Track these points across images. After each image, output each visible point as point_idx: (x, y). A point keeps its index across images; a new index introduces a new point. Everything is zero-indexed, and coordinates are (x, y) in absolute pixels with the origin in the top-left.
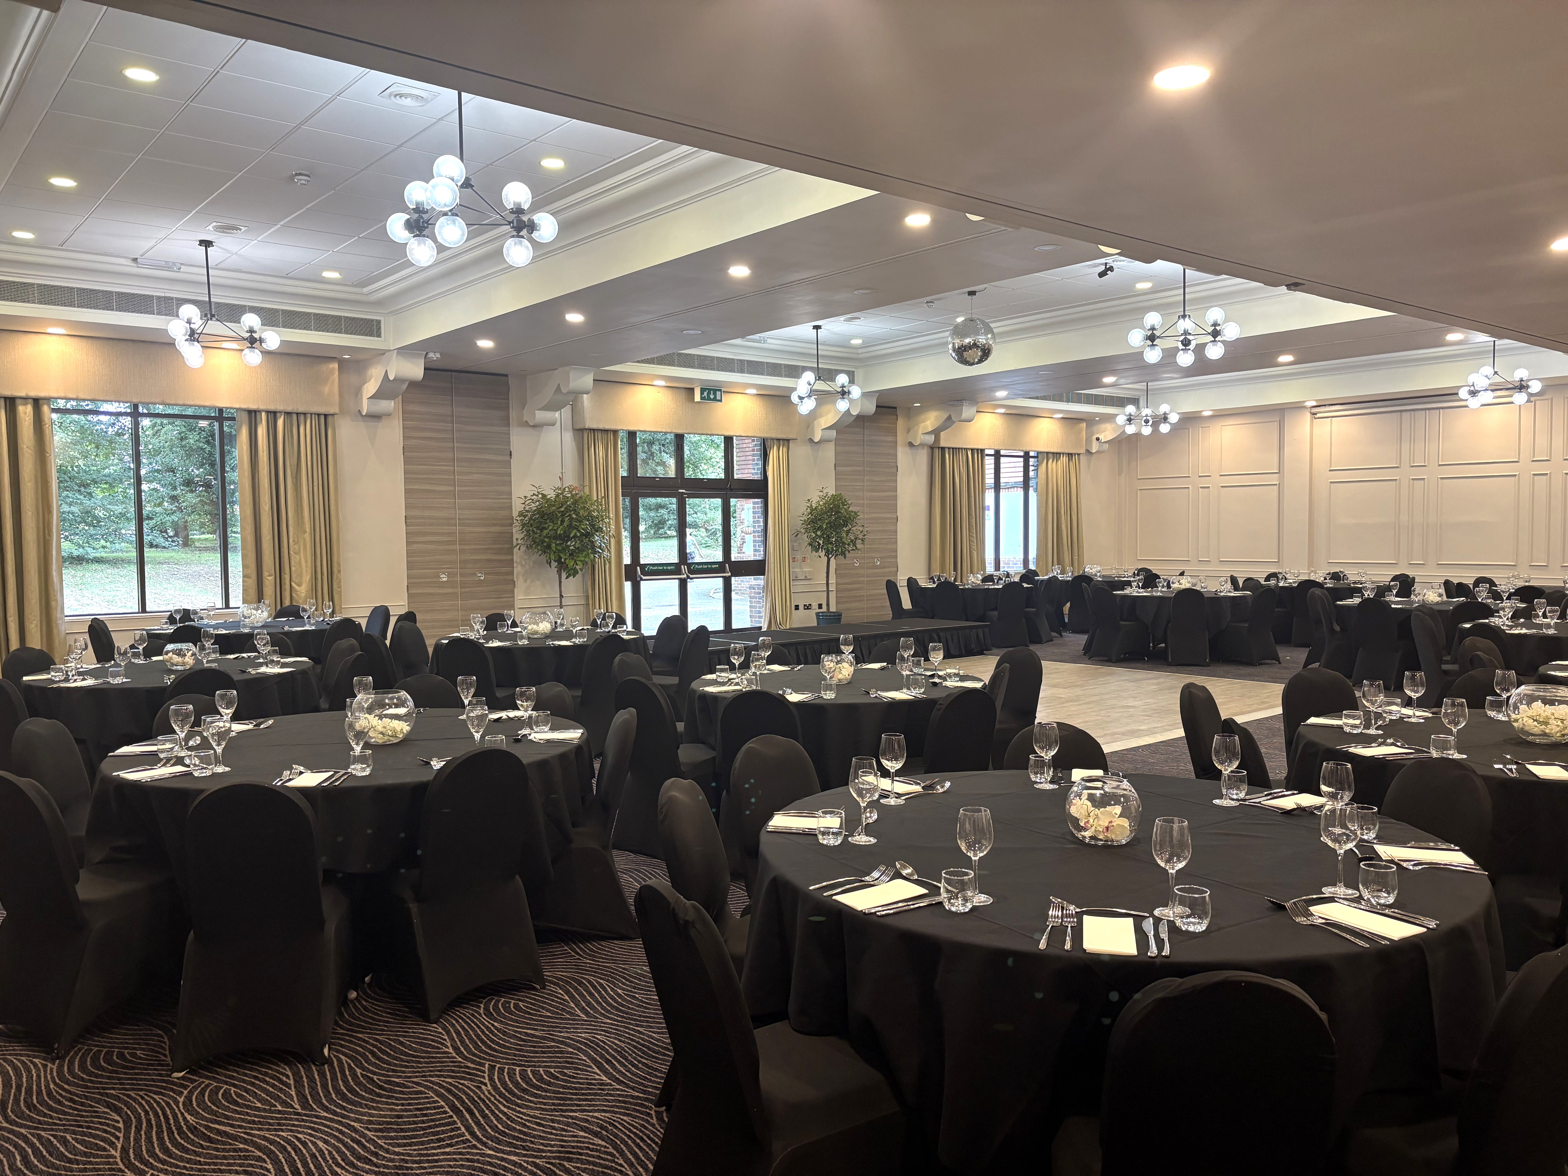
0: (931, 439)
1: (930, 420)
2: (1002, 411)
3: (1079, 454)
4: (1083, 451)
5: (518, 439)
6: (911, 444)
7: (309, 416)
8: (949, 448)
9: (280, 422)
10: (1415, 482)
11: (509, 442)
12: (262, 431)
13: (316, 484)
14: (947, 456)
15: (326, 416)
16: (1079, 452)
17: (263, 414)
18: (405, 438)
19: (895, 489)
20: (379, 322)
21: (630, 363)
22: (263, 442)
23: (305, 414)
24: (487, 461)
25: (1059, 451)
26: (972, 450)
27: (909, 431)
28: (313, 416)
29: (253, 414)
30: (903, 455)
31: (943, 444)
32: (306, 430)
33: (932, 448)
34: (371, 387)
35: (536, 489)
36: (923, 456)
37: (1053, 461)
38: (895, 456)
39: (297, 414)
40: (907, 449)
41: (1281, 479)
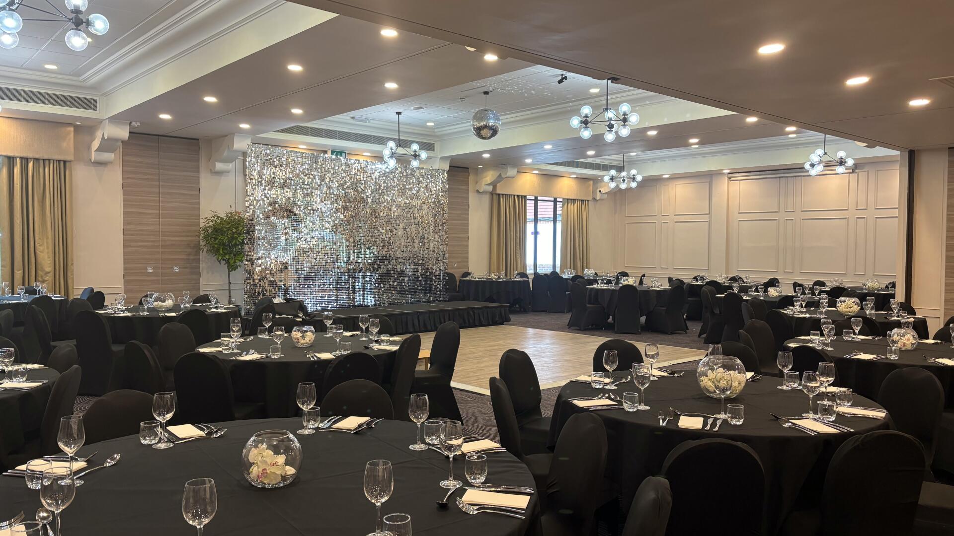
0: (490, 188)
1: (489, 176)
2: (537, 172)
3: (588, 201)
4: (590, 198)
5: (205, 181)
6: (478, 191)
7: (52, 161)
8: (503, 195)
9: (31, 165)
10: (788, 221)
11: (199, 182)
12: (17, 170)
13: (56, 206)
14: (502, 199)
15: (65, 162)
16: (588, 199)
17: (18, 159)
18: (124, 178)
19: (467, 219)
20: (96, 100)
21: (271, 132)
22: (17, 178)
23: (49, 160)
24: (184, 194)
25: (575, 198)
26: (518, 196)
27: (477, 183)
28: (55, 161)
29: (12, 159)
30: (473, 198)
31: (498, 192)
32: (50, 171)
33: (492, 194)
34: (96, 144)
35: (213, 213)
36: (486, 199)
37: (571, 204)
38: (468, 198)
39: (44, 160)
40: (476, 194)
41: (710, 218)
